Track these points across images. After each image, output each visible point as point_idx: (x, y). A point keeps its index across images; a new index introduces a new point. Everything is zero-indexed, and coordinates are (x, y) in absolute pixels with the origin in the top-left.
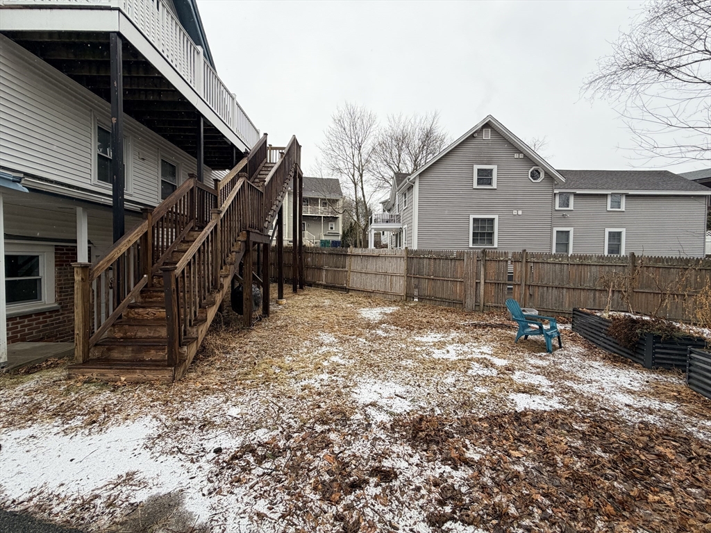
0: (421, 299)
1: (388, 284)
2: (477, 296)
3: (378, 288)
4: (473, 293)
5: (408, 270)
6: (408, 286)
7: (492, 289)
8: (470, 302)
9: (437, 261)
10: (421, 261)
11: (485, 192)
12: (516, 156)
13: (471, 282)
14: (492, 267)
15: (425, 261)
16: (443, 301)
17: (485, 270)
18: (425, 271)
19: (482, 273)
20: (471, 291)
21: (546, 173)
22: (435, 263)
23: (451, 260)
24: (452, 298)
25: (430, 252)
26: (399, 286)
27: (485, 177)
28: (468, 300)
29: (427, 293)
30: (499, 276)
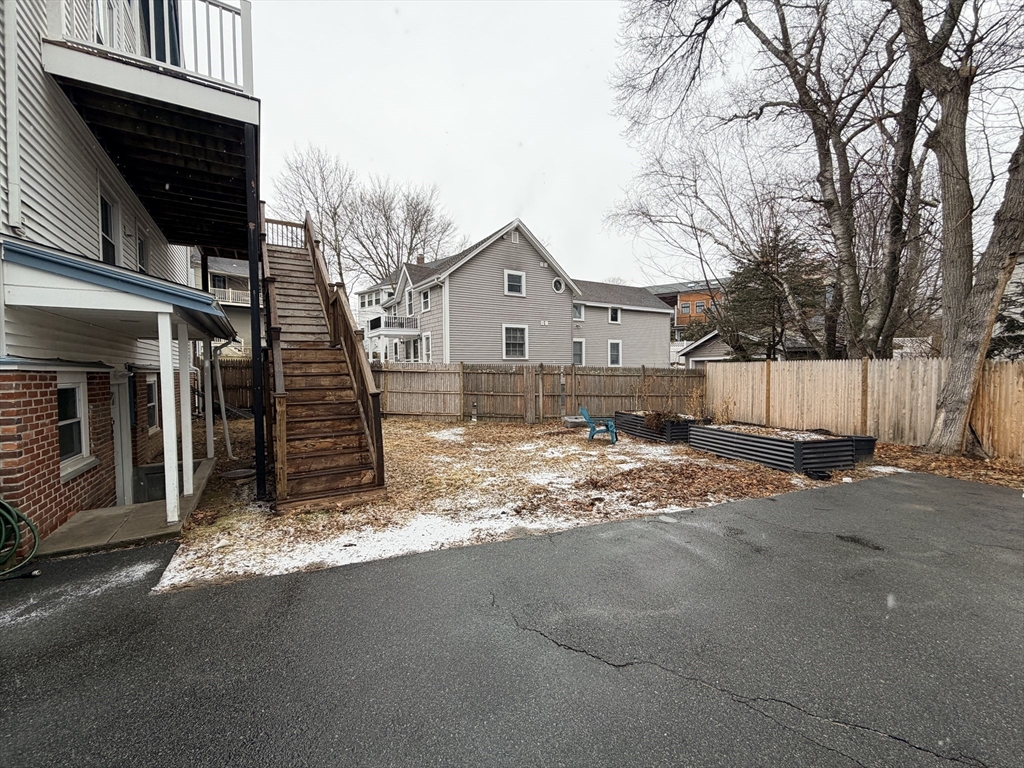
0: (480, 418)
1: (440, 404)
2: (537, 408)
3: (427, 409)
4: (533, 406)
5: (465, 387)
6: (465, 404)
7: (549, 401)
8: (530, 416)
9: (497, 376)
10: (479, 376)
11: (515, 300)
12: (542, 264)
13: (530, 396)
14: (549, 379)
15: (483, 377)
16: (503, 417)
17: (543, 383)
18: (484, 387)
19: (541, 386)
20: (531, 405)
21: (566, 285)
22: (493, 378)
23: (511, 374)
24: (513, 413)
25: (489, 367)
26: (454, 405)
27: (515, 285)
28: (529, 414)
29: (487, 410)
30: (554, 388)
